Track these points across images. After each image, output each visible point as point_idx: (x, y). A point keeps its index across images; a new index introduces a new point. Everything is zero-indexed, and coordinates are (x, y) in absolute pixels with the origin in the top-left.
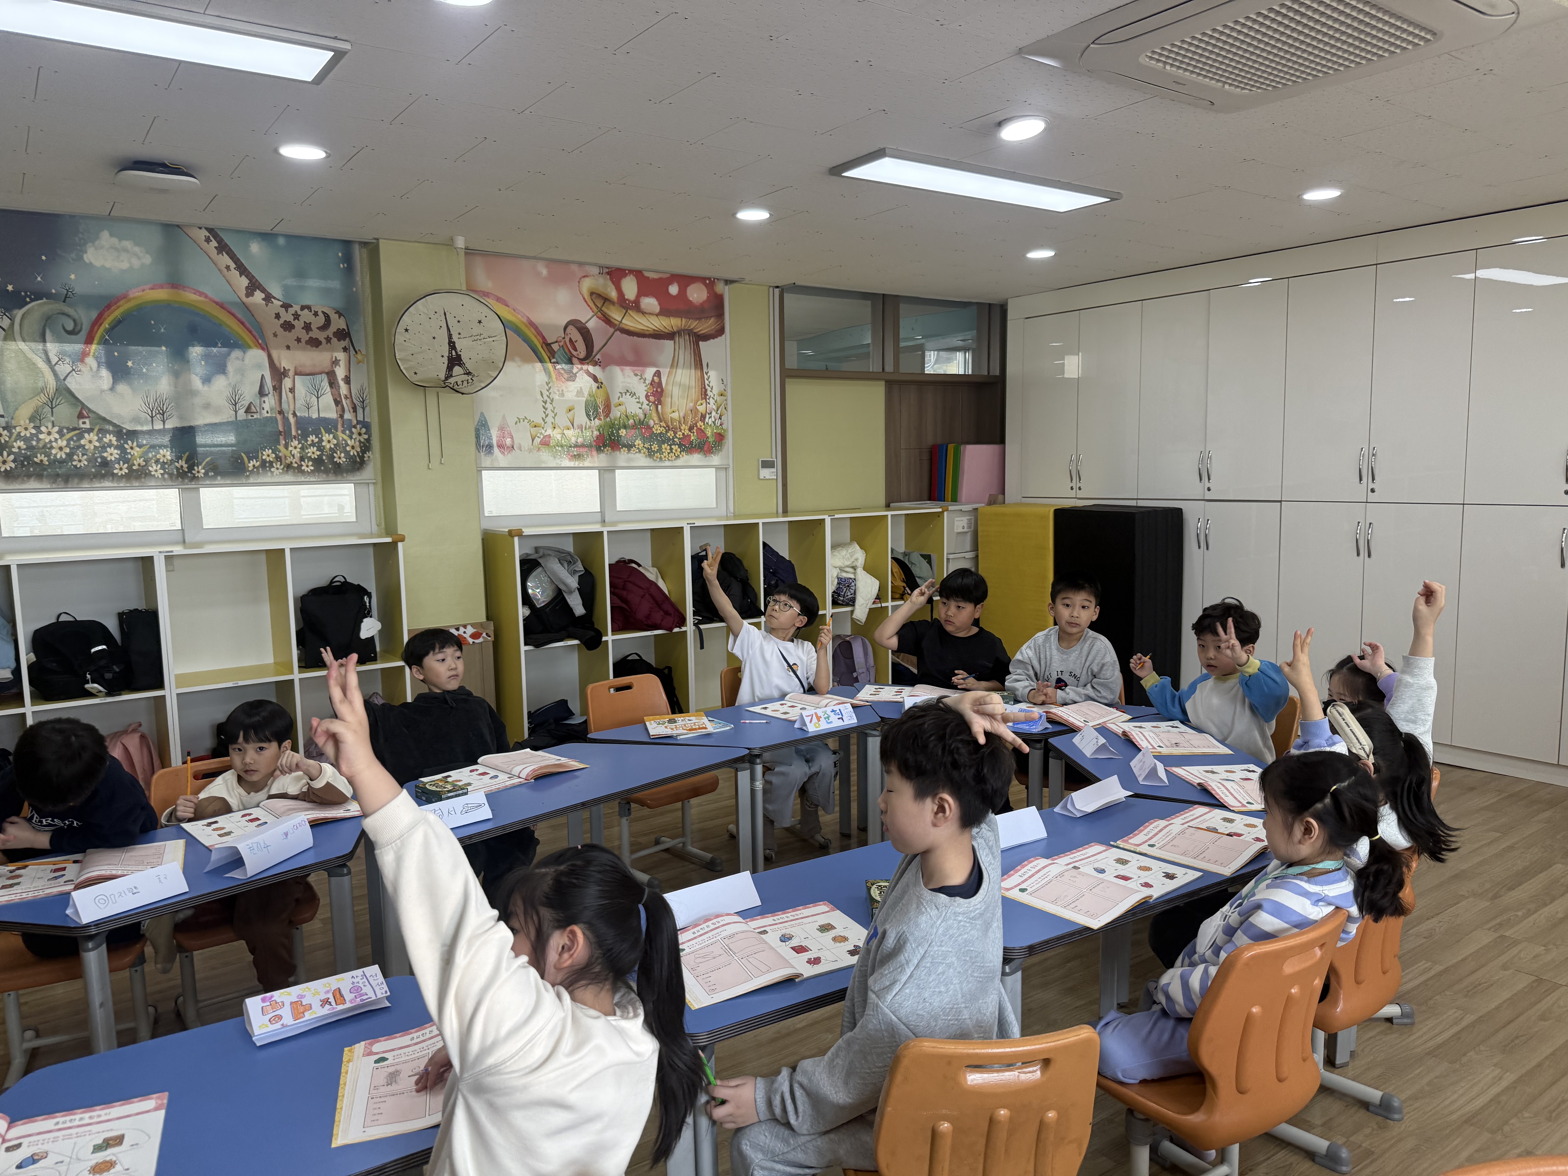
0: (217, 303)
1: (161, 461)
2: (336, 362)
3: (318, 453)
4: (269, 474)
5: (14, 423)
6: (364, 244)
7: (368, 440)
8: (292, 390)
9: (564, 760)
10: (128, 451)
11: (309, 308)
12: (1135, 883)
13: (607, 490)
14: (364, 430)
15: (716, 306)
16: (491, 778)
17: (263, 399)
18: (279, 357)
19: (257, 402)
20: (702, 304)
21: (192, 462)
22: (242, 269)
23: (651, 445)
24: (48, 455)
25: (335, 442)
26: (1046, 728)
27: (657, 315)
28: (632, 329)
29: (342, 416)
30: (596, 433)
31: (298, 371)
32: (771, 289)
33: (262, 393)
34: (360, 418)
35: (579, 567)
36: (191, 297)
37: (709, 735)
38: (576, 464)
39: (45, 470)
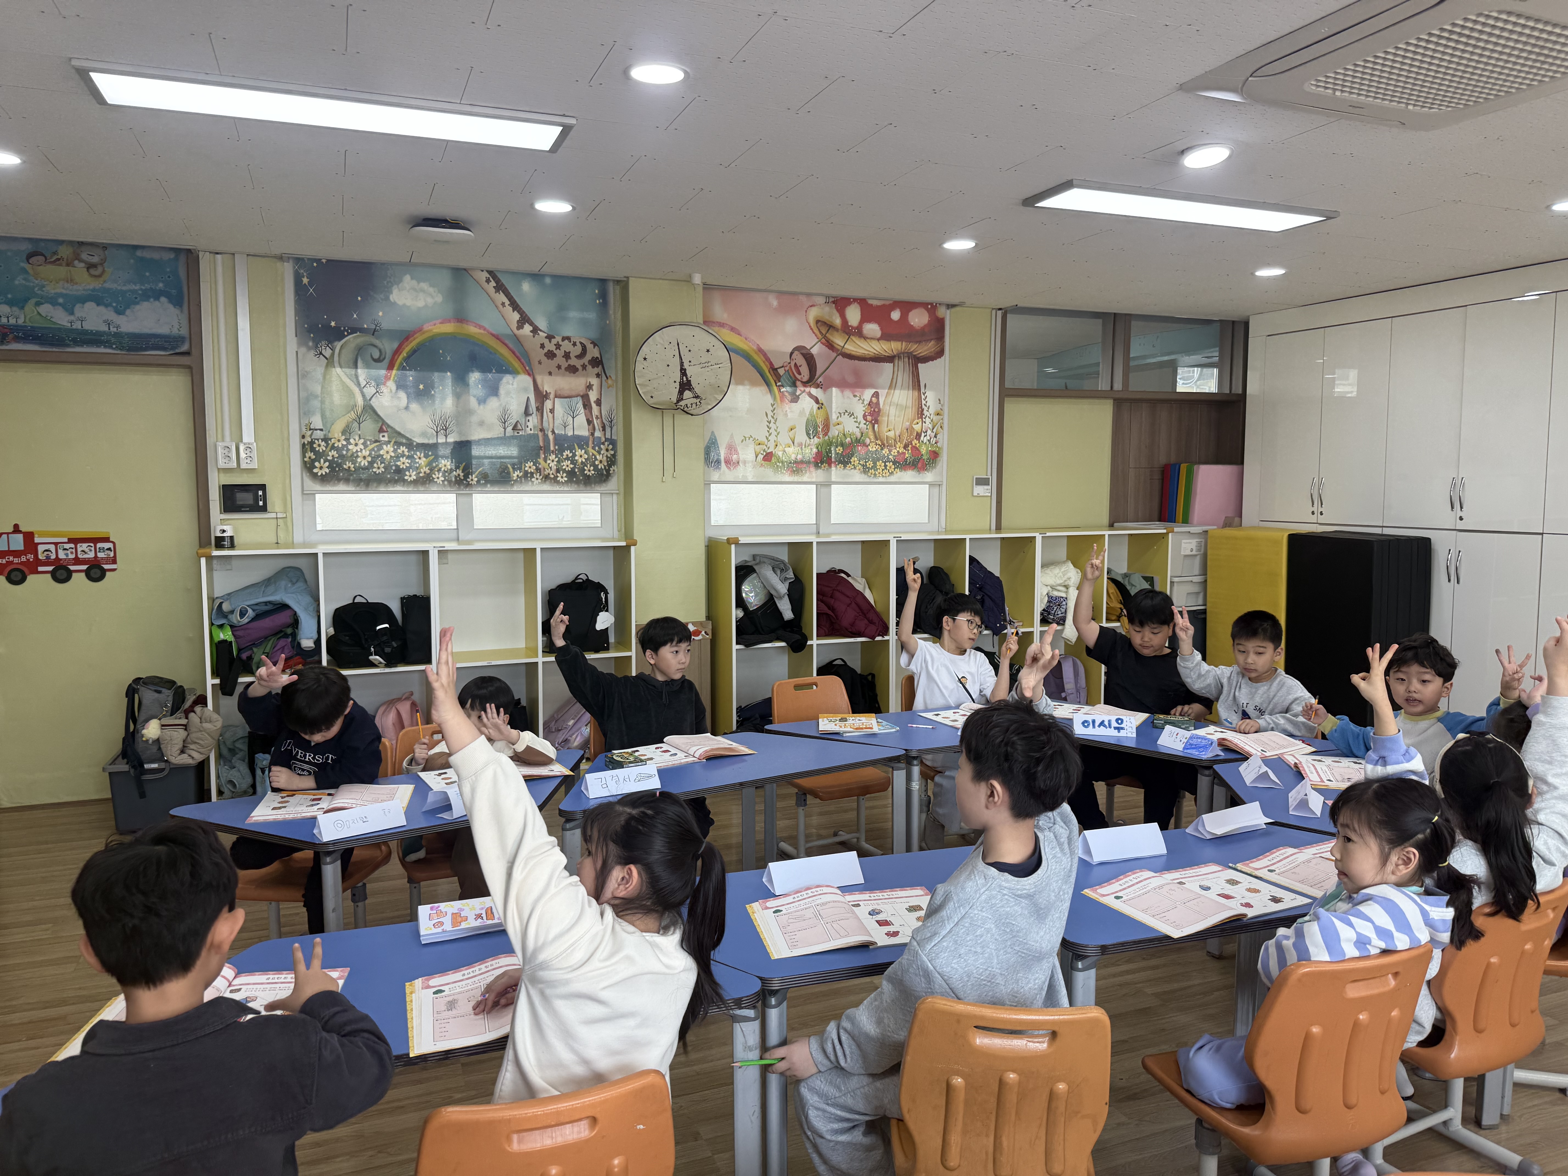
0: (493, 335)
1: (443, 469)
2: (590, 387)
3: (572, 466)
4: (530, 483)
5: (330, 436)
6: (618, 282)
7: (614, 456)
8: (552, 411)
9: (735, 745)
10: (417, 461)
11: (568, 338)
12: (1235, 902)
13: (822, 505)
14: (611, 447)
15: (937, 329)
16: (671, 755)
17: (528, 418)
18: (543, 381)
19: (522, 421)
20: (923, 328)
21: (467, 472)
22: (515, 306)
23: (866, 462)
24: (354, 463)
25: (586, 456)
26: (1217, 755)
27: (878, 340)
28: (853, 353)
29: (593, 434)
30: (815, 450)
31: (558, 394)
32: (994, 312)
33: (527, 413)
34: (608, 436)
35: (790, 575)
36: (472, 330)
37: (874, 735)
38: (796, 478)
39: (352, 475)
